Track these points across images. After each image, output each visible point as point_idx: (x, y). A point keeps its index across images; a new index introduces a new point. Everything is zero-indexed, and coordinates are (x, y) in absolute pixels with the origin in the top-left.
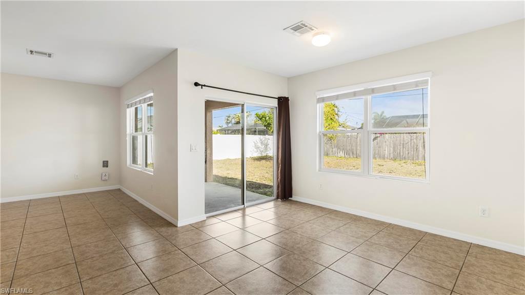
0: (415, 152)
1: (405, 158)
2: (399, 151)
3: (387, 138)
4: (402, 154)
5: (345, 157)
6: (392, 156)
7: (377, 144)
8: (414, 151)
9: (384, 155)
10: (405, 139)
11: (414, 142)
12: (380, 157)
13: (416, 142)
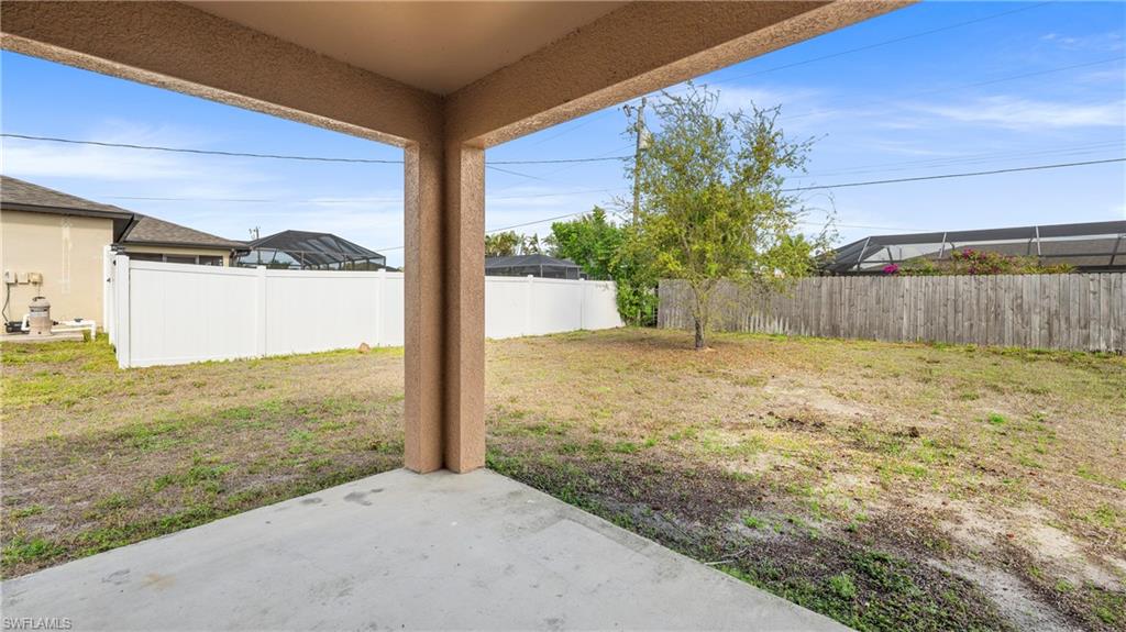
0: (991, 324)
1: (960, 339)
2: (942, 320)
3: (907, 286)
4: (951, 328)
5: (785, 334)
6: (921, 332)
7: (878, 303)
8: (987, 321)
9: (900, 330)
10: (961, 289)
11: (989, 298)
12: (886, 337)
13: (993, 297)
